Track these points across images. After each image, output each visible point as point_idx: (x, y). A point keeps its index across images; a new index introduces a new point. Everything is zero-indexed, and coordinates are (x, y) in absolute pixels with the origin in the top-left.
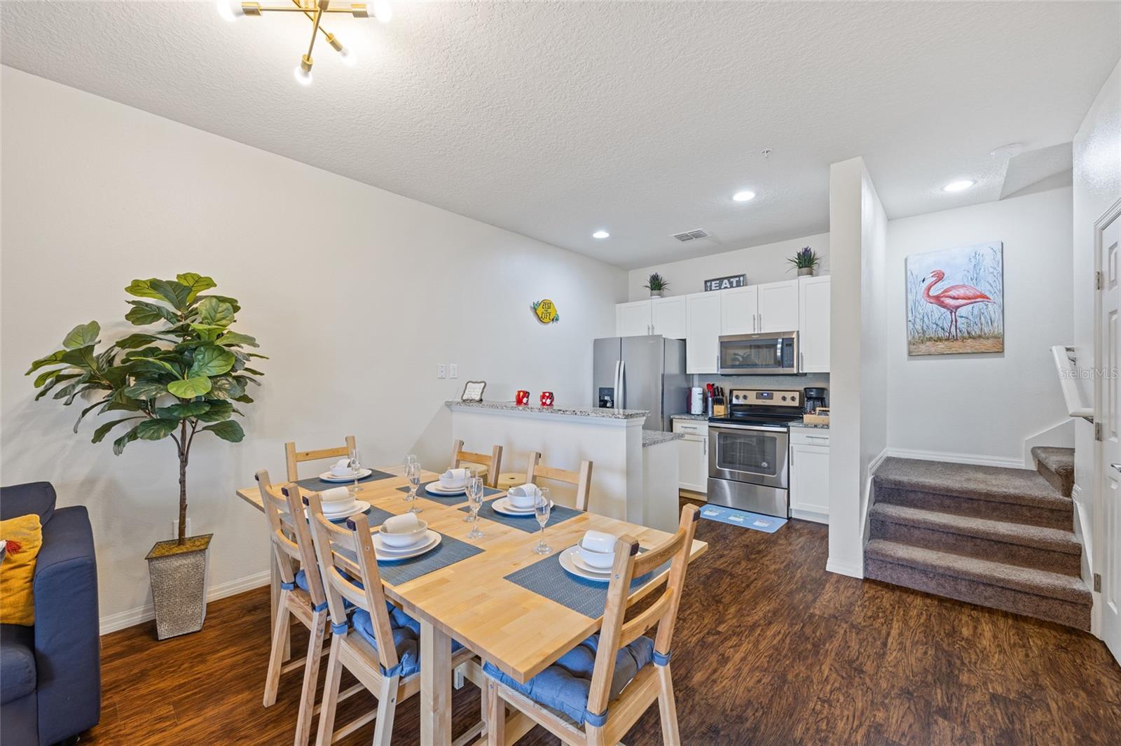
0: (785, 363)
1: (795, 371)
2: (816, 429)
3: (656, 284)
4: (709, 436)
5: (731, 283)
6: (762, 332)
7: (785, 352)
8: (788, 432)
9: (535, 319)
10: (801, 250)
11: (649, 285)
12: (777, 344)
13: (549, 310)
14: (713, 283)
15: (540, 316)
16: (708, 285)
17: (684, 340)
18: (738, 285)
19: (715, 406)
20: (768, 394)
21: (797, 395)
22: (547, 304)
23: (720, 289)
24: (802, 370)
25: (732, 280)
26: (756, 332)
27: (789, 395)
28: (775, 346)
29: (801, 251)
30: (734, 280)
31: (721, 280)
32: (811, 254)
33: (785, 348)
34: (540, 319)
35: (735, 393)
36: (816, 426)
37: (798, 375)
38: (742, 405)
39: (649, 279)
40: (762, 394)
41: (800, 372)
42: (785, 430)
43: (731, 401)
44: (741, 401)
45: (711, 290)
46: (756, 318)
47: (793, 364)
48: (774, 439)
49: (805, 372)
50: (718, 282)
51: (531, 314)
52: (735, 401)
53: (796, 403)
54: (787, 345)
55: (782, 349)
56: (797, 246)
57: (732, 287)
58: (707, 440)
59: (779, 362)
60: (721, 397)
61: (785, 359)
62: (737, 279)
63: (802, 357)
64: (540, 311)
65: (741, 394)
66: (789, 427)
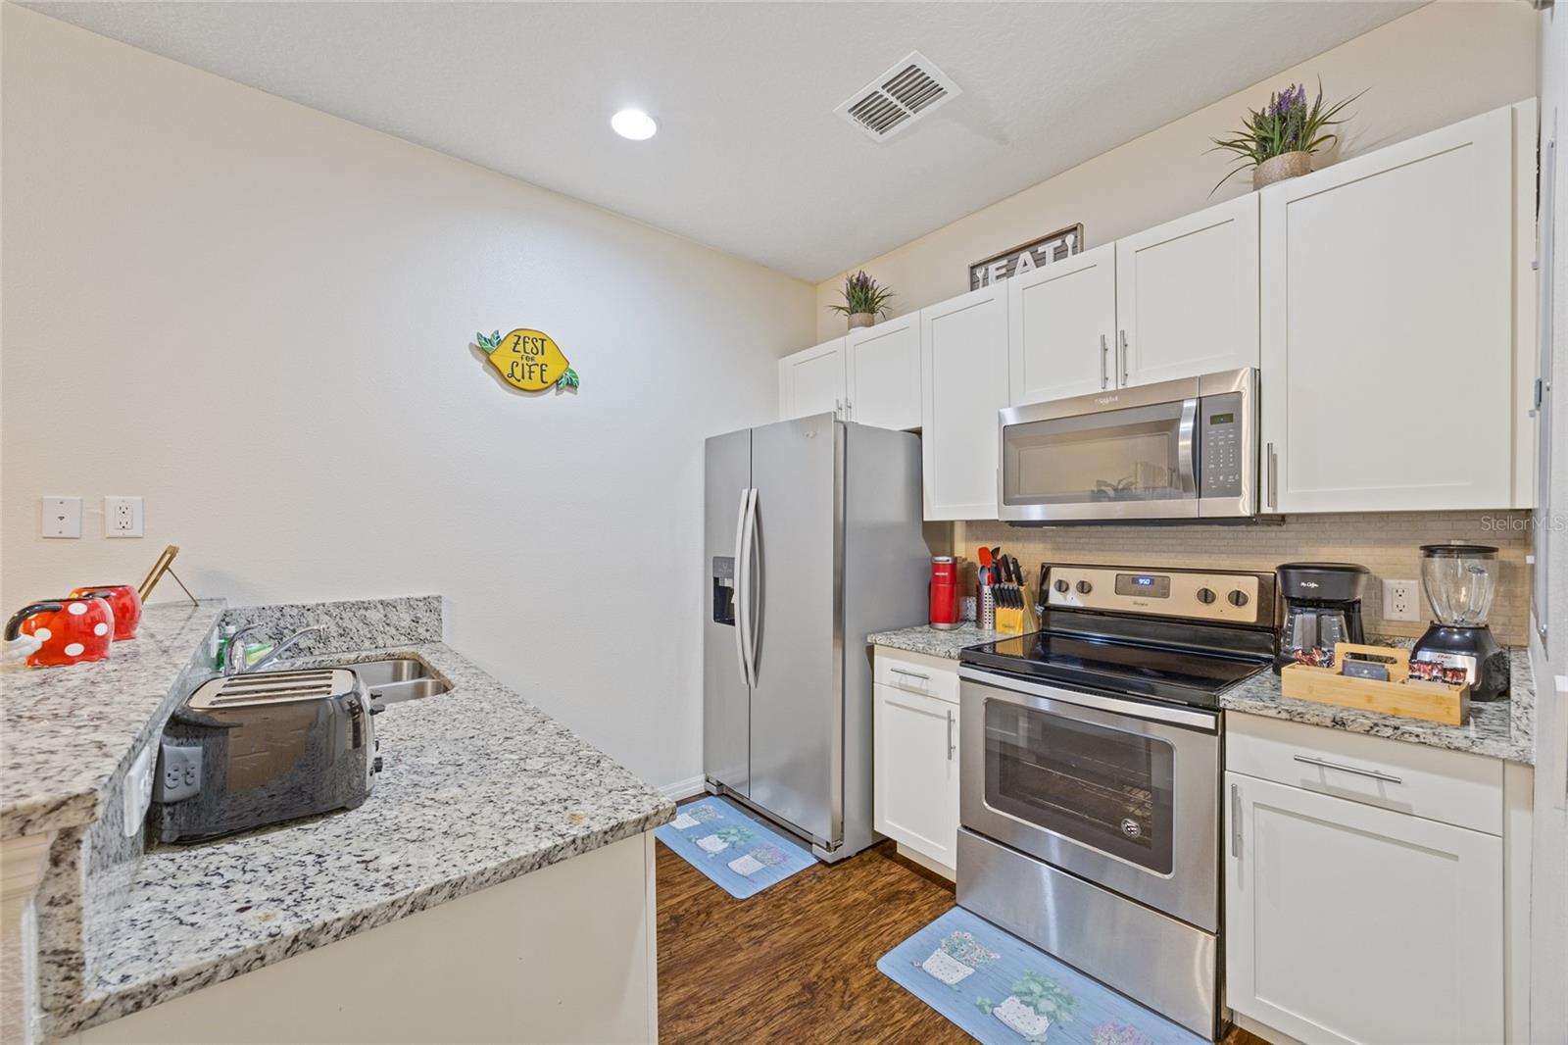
0: (1208, 480)
1: (1244, 507)
2: (1337, 735)
3: (864, 300)
4: (962, 704)
5: (1040, 255)
6: (1131, 384)
7: (1208, 444)
8: (1220, 731)
9: (491, 382)
10: (1263, 104)
11: (845, 303)
12: (1178, 421)
13: (539, 359)
14: (992, 267)
15: (506, 371)
16: (978, 273)
17: (918, 432)
19: (999, 610)
20: (1152, 582)
21: (1250, 587)
22: (532, 344)
24: (1273, 502)
25: (1041, 249)
26: (1111, 387)
27: (1222, 586)
28: (1169, 426)
29: (1267, 104)
30: (1048, 249)
31: (1012, 254)
32: (1303, 109)
33: (1210, 431)
34: (507, 380)
35: (1056, 574)
36: (1338, 724)
37: (1257, 520)
38: (1075, 610)
39: (845, 292)
40: (1135, 580)
41: (1266, 509)
42: (1207, 721)
43: (1043, 596)
44: (1074, 599)
45: (986, 286)
46: (1111, 345)
47: (1239, 482)
48: (1168, 749)
49: (1281, 510)
50: (1004, 262)
51: (478, 365)
52: (1055, 598)
53: (1249, 614)
54: (1215, 420)
55: (1197, 436)
58: (956, 716)
59: (1184, 479)
60: (1014, 585)
61: (1208, 466)
62: (1058, 243)
63: (1273, 459)
64: (504, 358)
65: (1073, 576)
66: (1224, 710)
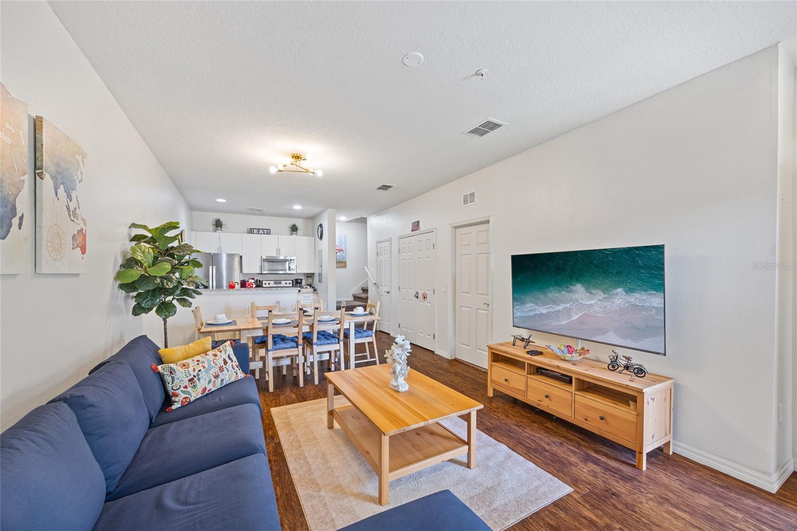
5: (264, 232)
14: (255, 230)
16: (251, 231)
18: (267, 234)
23: (258, 234)
25: (264, 230)
27: (288, 282)
44: (267, 286)
45: (254, 233)
46: (278, 250)
50: (257, 230)
53: (291, 285)
56: (292, 221)
57: (264, 234)
62: (267, 231)
65: (267, 282)
